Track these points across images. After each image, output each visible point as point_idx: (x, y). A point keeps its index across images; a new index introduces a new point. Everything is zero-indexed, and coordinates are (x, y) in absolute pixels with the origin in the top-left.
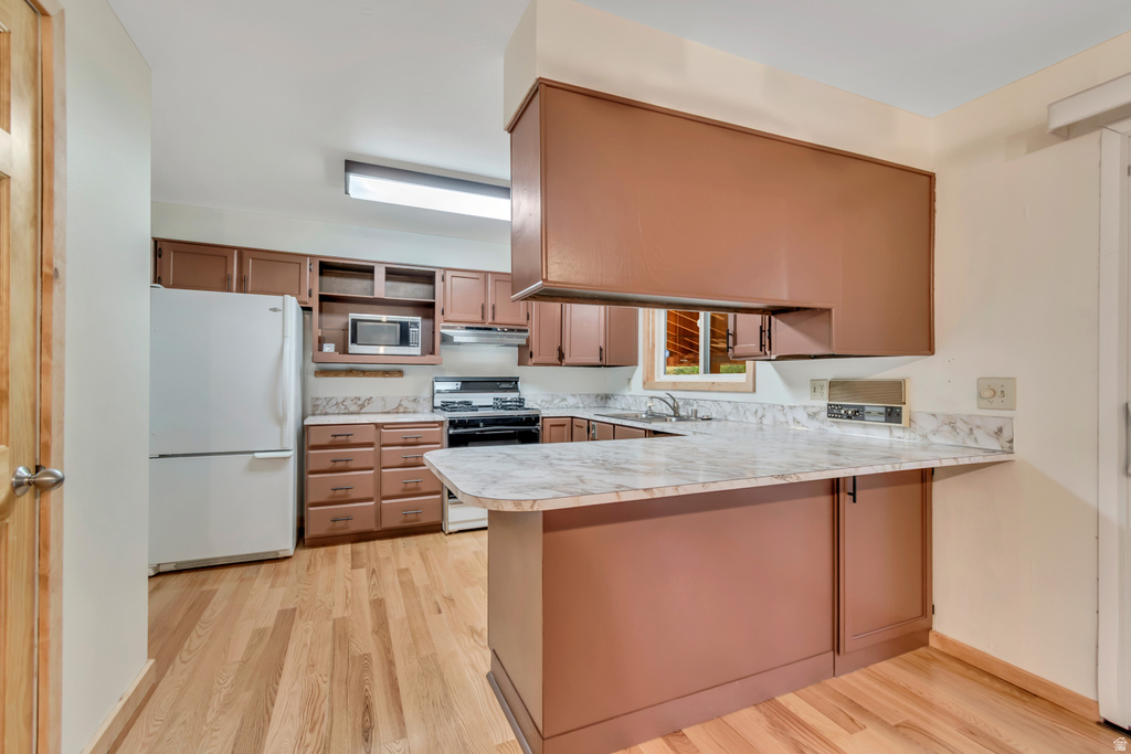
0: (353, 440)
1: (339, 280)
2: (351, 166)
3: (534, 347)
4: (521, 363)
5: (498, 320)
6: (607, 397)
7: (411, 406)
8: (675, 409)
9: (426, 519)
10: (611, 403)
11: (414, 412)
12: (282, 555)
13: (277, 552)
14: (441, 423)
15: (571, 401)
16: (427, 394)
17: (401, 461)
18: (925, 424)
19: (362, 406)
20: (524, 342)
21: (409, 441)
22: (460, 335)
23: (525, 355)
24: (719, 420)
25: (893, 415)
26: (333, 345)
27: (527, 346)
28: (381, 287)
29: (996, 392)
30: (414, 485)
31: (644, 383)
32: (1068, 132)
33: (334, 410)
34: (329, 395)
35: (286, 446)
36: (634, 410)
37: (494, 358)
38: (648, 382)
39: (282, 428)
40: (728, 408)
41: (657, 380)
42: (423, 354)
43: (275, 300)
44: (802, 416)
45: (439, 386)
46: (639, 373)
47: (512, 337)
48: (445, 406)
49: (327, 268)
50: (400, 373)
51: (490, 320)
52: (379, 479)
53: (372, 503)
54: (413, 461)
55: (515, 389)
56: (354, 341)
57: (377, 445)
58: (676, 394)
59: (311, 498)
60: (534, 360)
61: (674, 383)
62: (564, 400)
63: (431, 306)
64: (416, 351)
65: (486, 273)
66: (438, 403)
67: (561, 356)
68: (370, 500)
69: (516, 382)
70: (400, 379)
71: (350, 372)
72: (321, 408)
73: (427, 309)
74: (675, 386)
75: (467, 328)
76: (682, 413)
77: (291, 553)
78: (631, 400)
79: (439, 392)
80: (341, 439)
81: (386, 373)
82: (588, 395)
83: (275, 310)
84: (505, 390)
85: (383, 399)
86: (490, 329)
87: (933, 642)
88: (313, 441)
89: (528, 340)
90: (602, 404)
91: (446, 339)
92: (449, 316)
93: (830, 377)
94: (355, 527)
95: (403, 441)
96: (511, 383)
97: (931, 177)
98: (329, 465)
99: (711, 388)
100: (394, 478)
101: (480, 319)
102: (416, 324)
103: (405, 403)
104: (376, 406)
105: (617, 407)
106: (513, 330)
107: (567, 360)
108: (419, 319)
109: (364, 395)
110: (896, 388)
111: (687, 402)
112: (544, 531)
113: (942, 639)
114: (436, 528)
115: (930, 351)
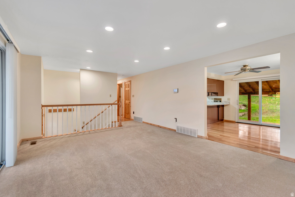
18: (223, 102)
25: (220, 101)
29: (229, 99)
44: (211, 102)
93: (214, 98)
97: (224, 81)
110: (221, 99)
113: (225, 120)
115: (224, 96)
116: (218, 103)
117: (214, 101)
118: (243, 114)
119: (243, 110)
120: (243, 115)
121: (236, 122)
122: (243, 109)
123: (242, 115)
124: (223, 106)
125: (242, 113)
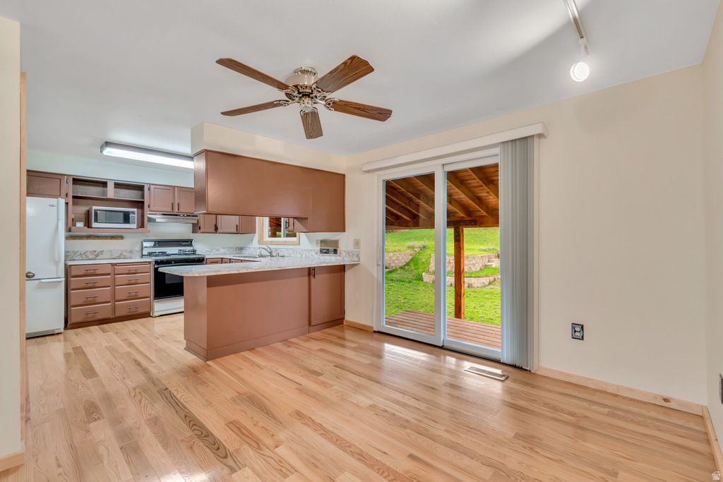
0: (98, 272)
1: (82, 187)
2: (108, 144)
3: (201, 224)
4: (194, 232)
5: (181, 210)
6: (241, 249)
7: (128, 255)
8: (271, 253)
9: (141, 310)
10: (244, 251)
11: (130, 258)
12: (57, 332)
13: (53, 330)
14: (150, 263)
15: (222, 251)
16: (138, 248)
17: (128, 282)
18: (344, 254)
19: (97, 255)
20: (196, 222)
21: (131, 272)
22: (159, 218)
23: (196, 228)
24: (287, 257)
25: (335, 251)
26: (83, 223)
27: (198, 224)
28: (111, 192)
29: (357, 243)
30: (134, 294)
31: (259, 242)
32: (368, 172)
33: (79, 258)
34: (75, 250)
35: (60, 276)
36: (254, 254)
37: (179, 229)
38: (261, 241)
39: (57, 266)
40: (291, 251)
41: (265, 240)
42: (137, 228)
43: (53, 201)
44: (313, 253)
45: (145, 244)
46: (256, 236)
47: (189, 219)
48: (150, 254)
49: (77, 181)
50: (122, 237)
51: (176, 210)
52: (114, 291)
53: (109, 304)
54: (134, 282)
55: (191, 245)
56: (96, 220)
57: (112, 274)
58: (271, 246)
59: (73, 302)
60: (201, 230)
61: (271, 242)
62: (218, 250)
63: (143, 202)
64: (134, 226)
65: (174, 187)
66: (145, 252)
67: (216, 229)
68: (109, 302)
69: (191, 242)
70: (122, 241)
71: (89, 237)
72: (70, 257)
73: (140, 204)
74: (271, 243)
75: (163, 215)
76: (274, 254)
77: (62, 330)
78: (253, 249)
79: (146, 247)
80: (90, 272)
81: (112, 237)
82: (231, 248)
83: (53, 206)
84: (185, 246)
85: (110, 251)
86: (177, 215)
87: (345, 323)
88: (74, 272)
89: (198, 221)
90: (239, 252)
91: (150, 220)
92: (152, 208)
93: (321, 239)
94: (99, 316)
95: (128, 272)
96: (189, 242)
97: (344, 175)
98: (84, 285)
99: (285, 243)
100: (122, 291)
101: (171, 210)
102: (133, 213)
103: (124, 254)
104: (107, 255)
105: (246, 252)
106: (189, 216)
107: (219, 230)
108: (135, 210)
109: (98, 250)
110: (336, 243)
111: (276, 249)
112: (208, 287)
113: (347, 321)
114: (147, 315)
115: (344, 231)
116: (331, 260)
117: (322, 252)
118: (492, 279)
119: (495, 269)
120: (490, 283)
121: (375, 332)
122: (494, 266)
123: (487, 284)
124: (342, 269)
125: (488, 278)
